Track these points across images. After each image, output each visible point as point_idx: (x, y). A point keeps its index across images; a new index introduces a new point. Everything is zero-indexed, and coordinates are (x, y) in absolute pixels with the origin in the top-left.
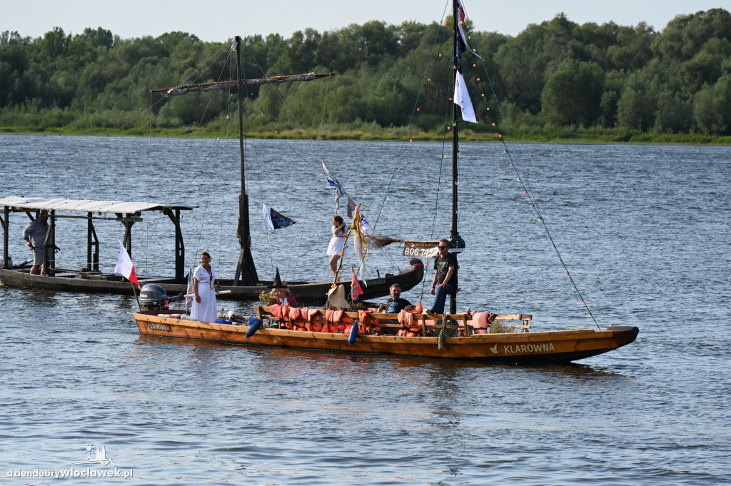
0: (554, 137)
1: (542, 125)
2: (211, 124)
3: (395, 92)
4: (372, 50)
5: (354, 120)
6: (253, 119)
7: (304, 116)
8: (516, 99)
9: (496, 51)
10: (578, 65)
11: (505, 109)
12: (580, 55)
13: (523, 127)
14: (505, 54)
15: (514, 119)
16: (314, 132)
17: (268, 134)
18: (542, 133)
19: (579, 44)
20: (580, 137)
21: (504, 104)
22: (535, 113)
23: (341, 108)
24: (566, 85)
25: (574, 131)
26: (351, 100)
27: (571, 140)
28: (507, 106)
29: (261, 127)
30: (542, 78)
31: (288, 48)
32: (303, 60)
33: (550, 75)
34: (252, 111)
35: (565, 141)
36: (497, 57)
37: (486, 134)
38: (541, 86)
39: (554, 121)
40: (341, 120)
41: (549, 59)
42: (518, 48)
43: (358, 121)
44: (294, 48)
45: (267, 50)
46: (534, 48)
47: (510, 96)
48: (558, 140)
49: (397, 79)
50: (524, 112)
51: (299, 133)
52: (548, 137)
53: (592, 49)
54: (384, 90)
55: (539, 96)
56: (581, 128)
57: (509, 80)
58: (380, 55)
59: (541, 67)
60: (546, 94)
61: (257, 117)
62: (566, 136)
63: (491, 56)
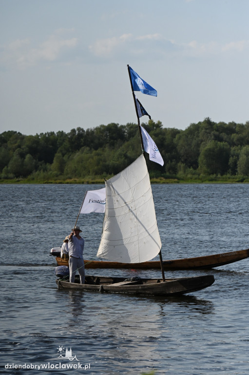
0: (205, 181)
1: (199, 175)
2: (30, 177)
3: (123, 159)
4: (112, 138)
5: (103, 173)
6: (51, 174)
7: (77, 172)
8: (185, 161)
9: (175, 137)
10: (217, 143)
11: (180, 166)
12: (218, 139)
13: (189, 176)
14: (179, 138)
15: (185, 172)
16: (83, 180)
17: (58, 181)
18: (199, 179)
19: (217, 133)
20: (219, 180)
21: (179, 164)
22: (195, 168)
23: (96, 168)
24: (210, 154)
25: (215, 177)
26: (101, 163)
27: (214, 182)
28: (181, 165)
29: (56, 178)
30: (199, 151)
31: (68, 138)
32: (76, 144)
33: (203, 149)
34: (50, 170)
35: (211, 182)
36: (175, 140)
37: (171, 180)
38: (198, 155)
39: (205, 172)
40: (96, 173)
41: (202, 141)
42: (186, 135)
43: (104, 174)
44: (71, 138)
45: (57, 139)
46: (194, 135)
47: (182, 160)
48: (207, 182)
49: (125, 152)
50: (190, 168)
51: (75, 181)
52: (202, 181)
53: (224, 135)
54: (118, 158)
55: (197, 160)
56: (219, 176)
57: (182, 152)
58: (115, 141)
59: (198, 145)
60: (201, 159)
61: (53, 173)
62: (211, 180)
63: (172, 140)
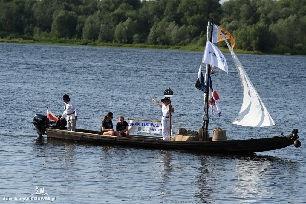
0: (56, 42)
1: (51, 37)
8: (40, 26)
9: (33, 6)
10: (67, 13)
12: (68, 9)
13: (43, 38)
14: (36, 7)
15: (40, 34)
18: (51, 41)
19: (67, 4)
20: (67, 43)
21: (36, 28)
22: (48, 32)
24: (61, 20)
25: (64, 40)
27: (63, 44)
28: (37, 29)
30: (52, 18)
33: (55, 16)
35: (60, 44)
36: (33, 8)
37: (27, 40)
38: (52, 21)
39: (56, 35)
41: (54, 10)
42: (42, 4)
46: (48, 5)
47: (38, 25)
48: (57, 43)
50: (44, 32)
52: (53, 42)
53: (72, 6)
55: (51, 25)
56: (67, 39)
57: (38, 18)
59: (51, 13)
60: (54, 24)
62: (61, 42)
63: (30, 8)
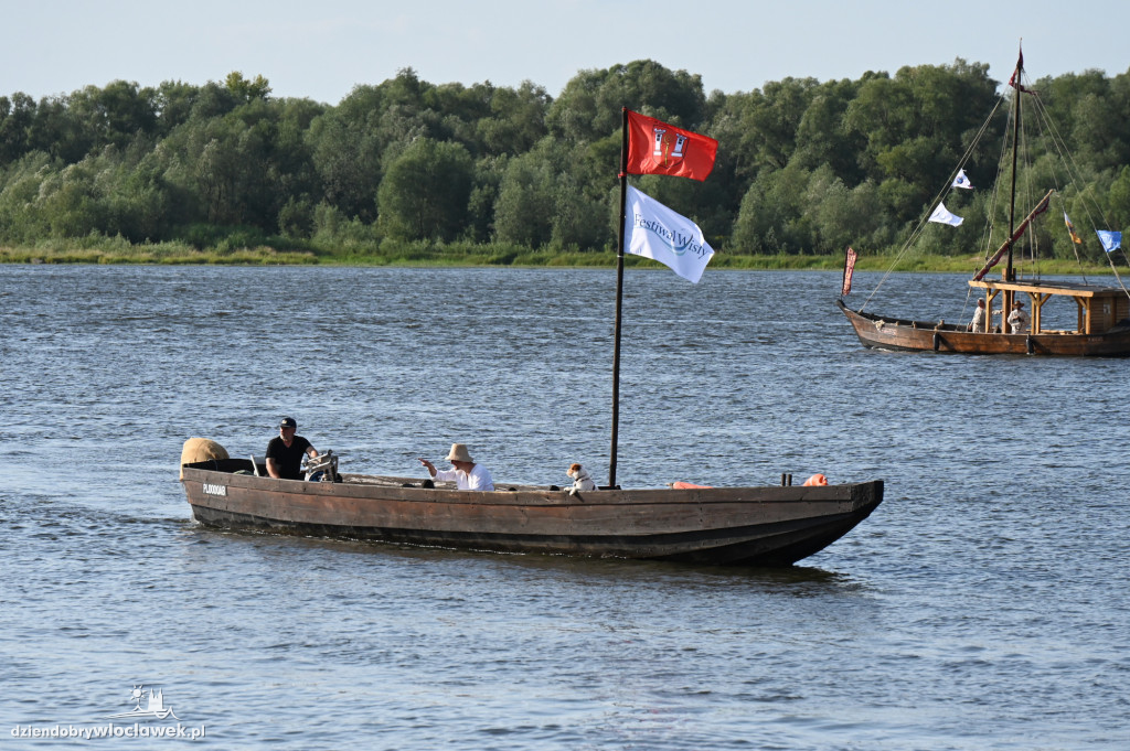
0: (398, 258)
1: (379, 240)
3: (152, 189)
4: (117, 126)
5: (89, 232)
7: (11, 228)
8: (338, 199)
9: (308, 127)
10: (433, 147)
11: (322, 214)
12: (438, 132)
13: (349, 243)
14: (323, 126)
15: (335, 231)
16: (28, 252)
18: (379, 252)
19: (433, 115)
20: (437, 258)
21: (320, 207)
22: (367, 221)
23: (68, 215)
24: (415, 180)
25: (427, 249)
26: (85, 200)
27: (423, 263)
28: (325, 211)
30: (379, 167)
32: (10, 141)
33: (391, 164)
35: (413, 263)
36: (308, 136)
37: (292, 254)
38: (378, 179)
39: (397, 233)
40: (68, 234)
41: (389, 138)
42: (341, 122)
43: (94, 235)
46: (365, 121)
47: (329, 195)
48: (403, 261)
49: (158, 169)
50: (351, 219)
51: (5, 253)
52: (388, 258)
53: (453, 121)
54: (137, 187)
55: (374, 194)
56: (439, 244)
57: (328, 171)
58: (128, 135)
59: (377, 151)
60: (385, 192)
62: (416, 257)
63: (299, 134)
